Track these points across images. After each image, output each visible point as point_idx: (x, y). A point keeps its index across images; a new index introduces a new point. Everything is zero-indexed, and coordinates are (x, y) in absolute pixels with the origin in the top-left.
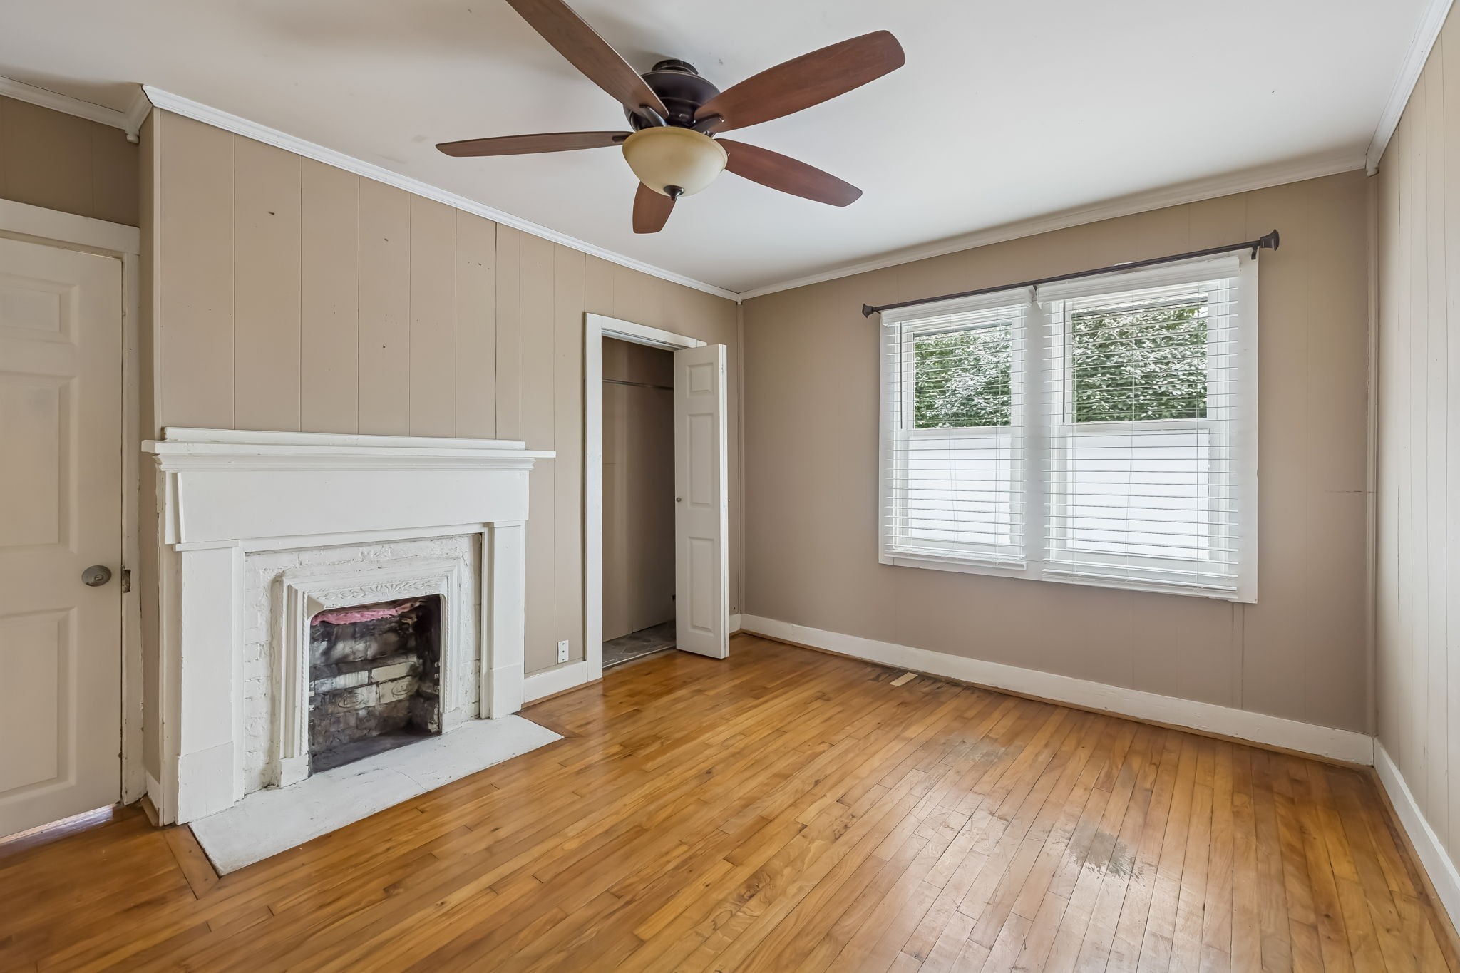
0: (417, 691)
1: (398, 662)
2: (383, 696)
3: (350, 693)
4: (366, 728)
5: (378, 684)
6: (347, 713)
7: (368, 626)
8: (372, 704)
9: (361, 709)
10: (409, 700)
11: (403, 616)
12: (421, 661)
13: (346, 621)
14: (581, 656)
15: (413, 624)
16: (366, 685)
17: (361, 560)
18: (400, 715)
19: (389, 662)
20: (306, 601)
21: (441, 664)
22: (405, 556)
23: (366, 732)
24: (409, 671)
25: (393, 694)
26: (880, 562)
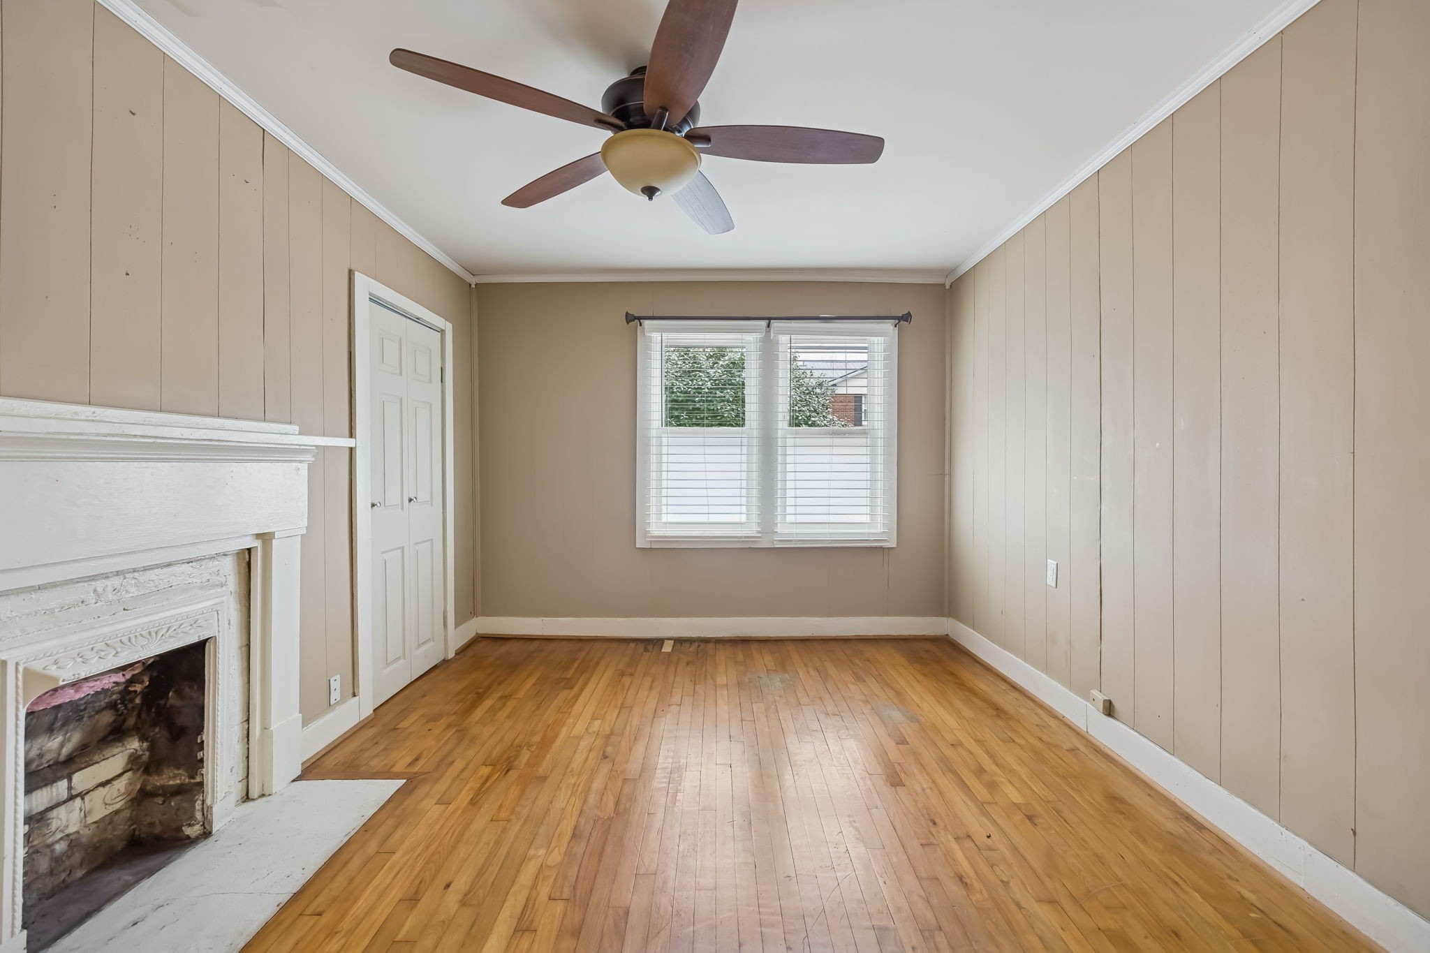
0: (142, 790)
1: (110, 754)
2: (90, 812)
3: (39, 821)
4: (64, 870)
5: (82, 795)
6: (34, 856)
7: (78, 706)
8: (72, 829)
9: (58, 842)
10: (130, 807)
11: (131, 682)
12: (145, 745)
13: (48, 704)
14: (351, 692)
15: (141, 692)
16: (64, 802)
17: (94, 601)
18: (118, 833)
19: (96, 758)
20: (20, 677)
21: (207, 736)
22: (155, 589)
23: (63, 876)
24: (127, 764)
25: (106, 804)
26: (638, 546)
